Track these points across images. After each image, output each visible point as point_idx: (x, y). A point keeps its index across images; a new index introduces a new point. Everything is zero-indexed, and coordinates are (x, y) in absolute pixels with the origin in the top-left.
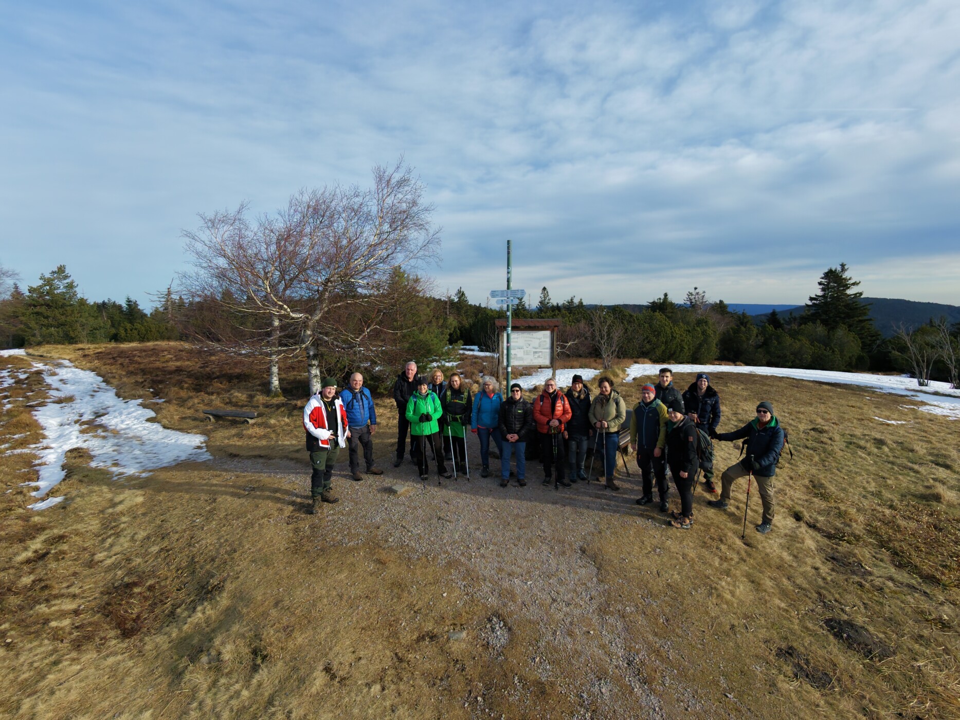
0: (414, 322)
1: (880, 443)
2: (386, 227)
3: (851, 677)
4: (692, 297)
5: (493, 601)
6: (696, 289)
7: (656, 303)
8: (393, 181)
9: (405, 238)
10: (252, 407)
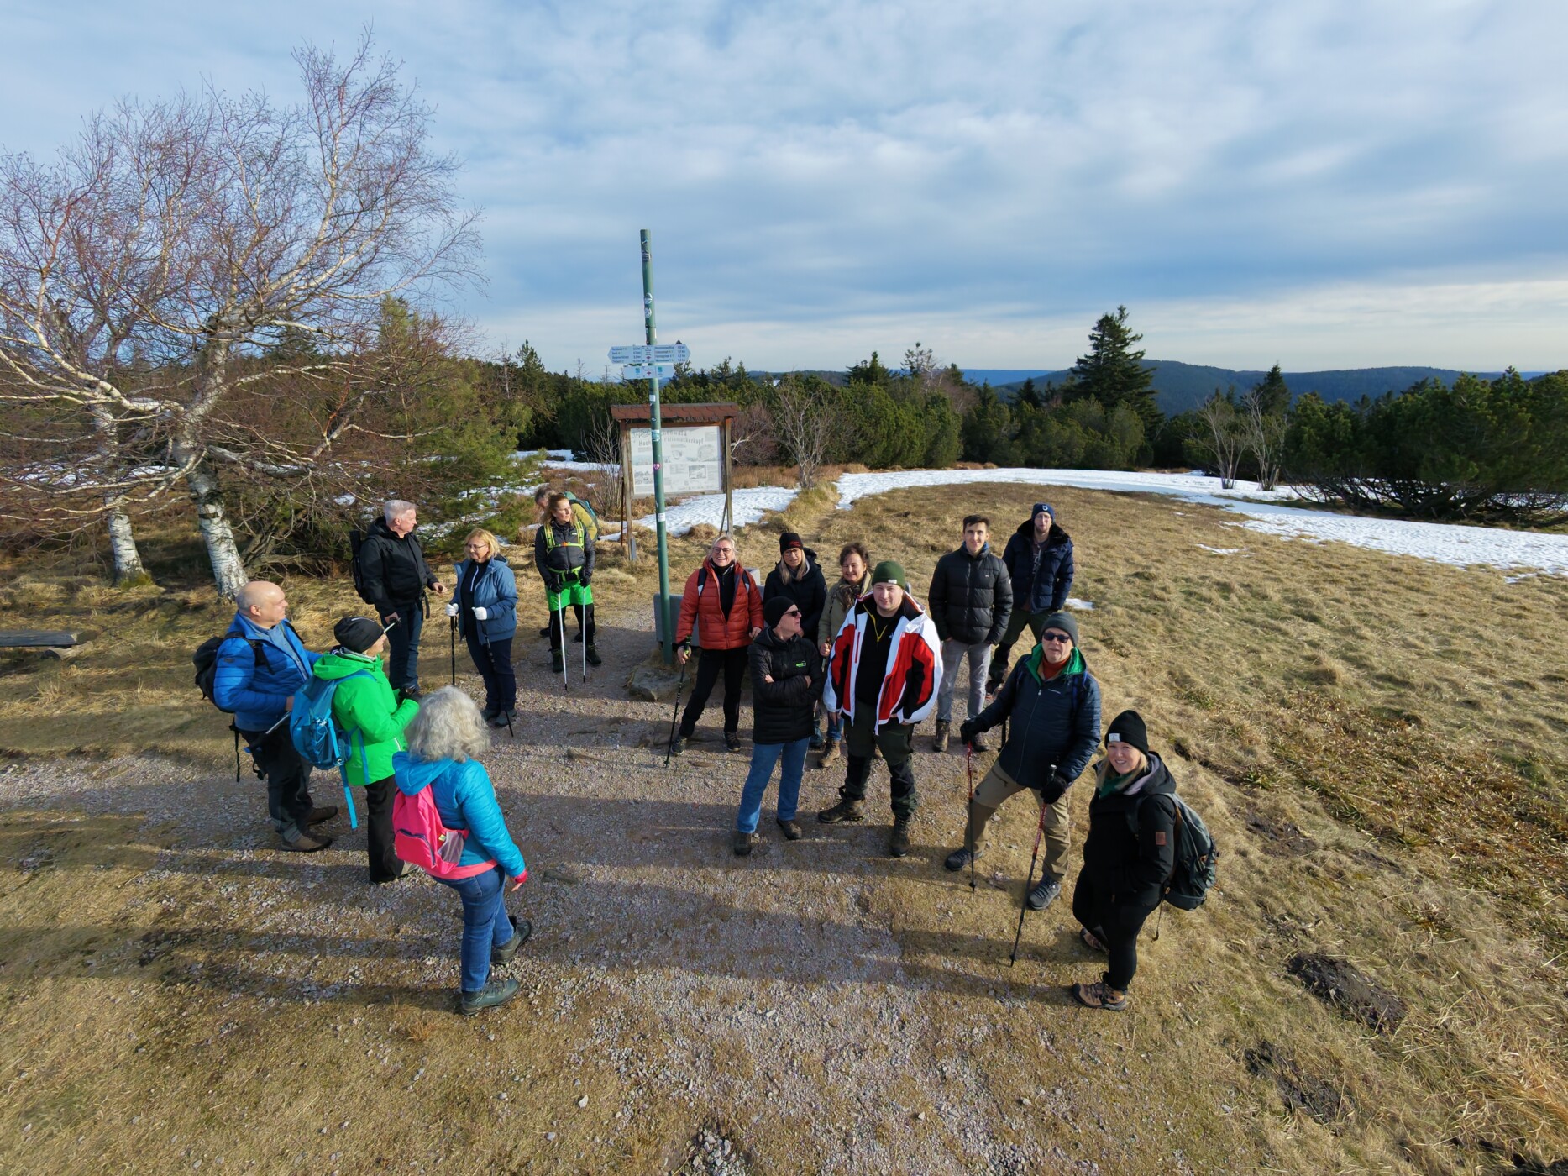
0: (440, 412)
1: (1225, 588)
2: (350, 201)
3: (1365, 1080)
4: (913, 359)
5: (700, 1089)
6: (918, 345)
7: (861, 369)
8: (353, 91)
9: (399, 228)
10: (74, 612)
